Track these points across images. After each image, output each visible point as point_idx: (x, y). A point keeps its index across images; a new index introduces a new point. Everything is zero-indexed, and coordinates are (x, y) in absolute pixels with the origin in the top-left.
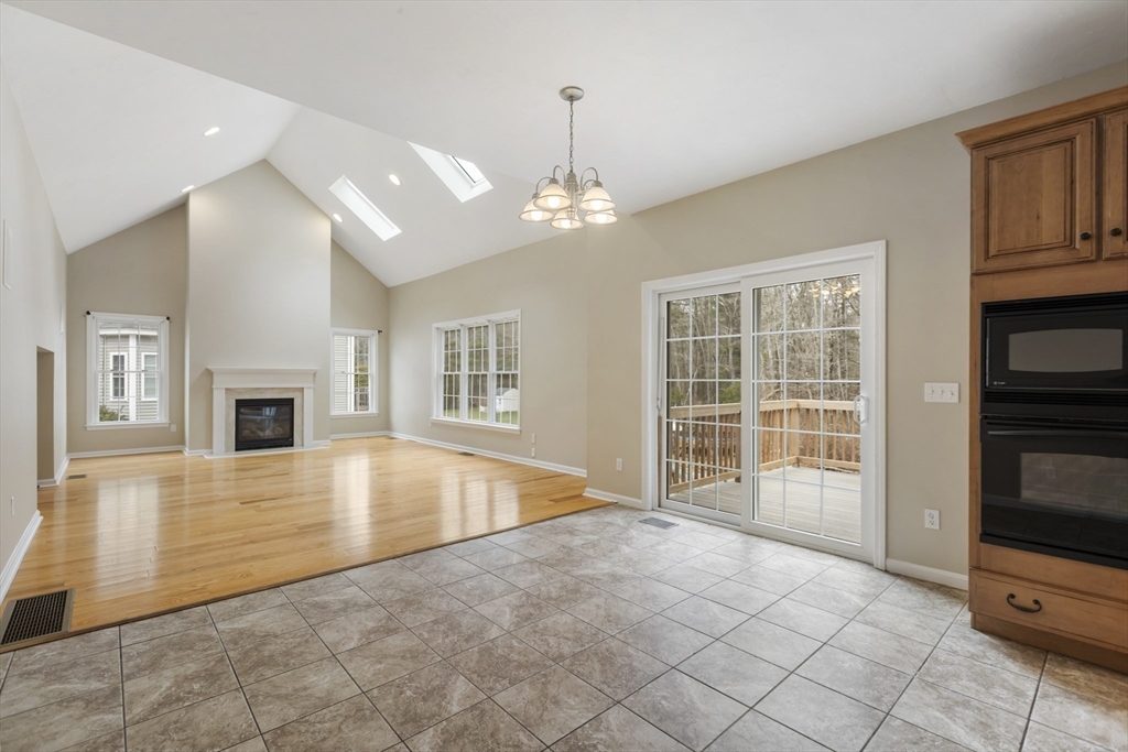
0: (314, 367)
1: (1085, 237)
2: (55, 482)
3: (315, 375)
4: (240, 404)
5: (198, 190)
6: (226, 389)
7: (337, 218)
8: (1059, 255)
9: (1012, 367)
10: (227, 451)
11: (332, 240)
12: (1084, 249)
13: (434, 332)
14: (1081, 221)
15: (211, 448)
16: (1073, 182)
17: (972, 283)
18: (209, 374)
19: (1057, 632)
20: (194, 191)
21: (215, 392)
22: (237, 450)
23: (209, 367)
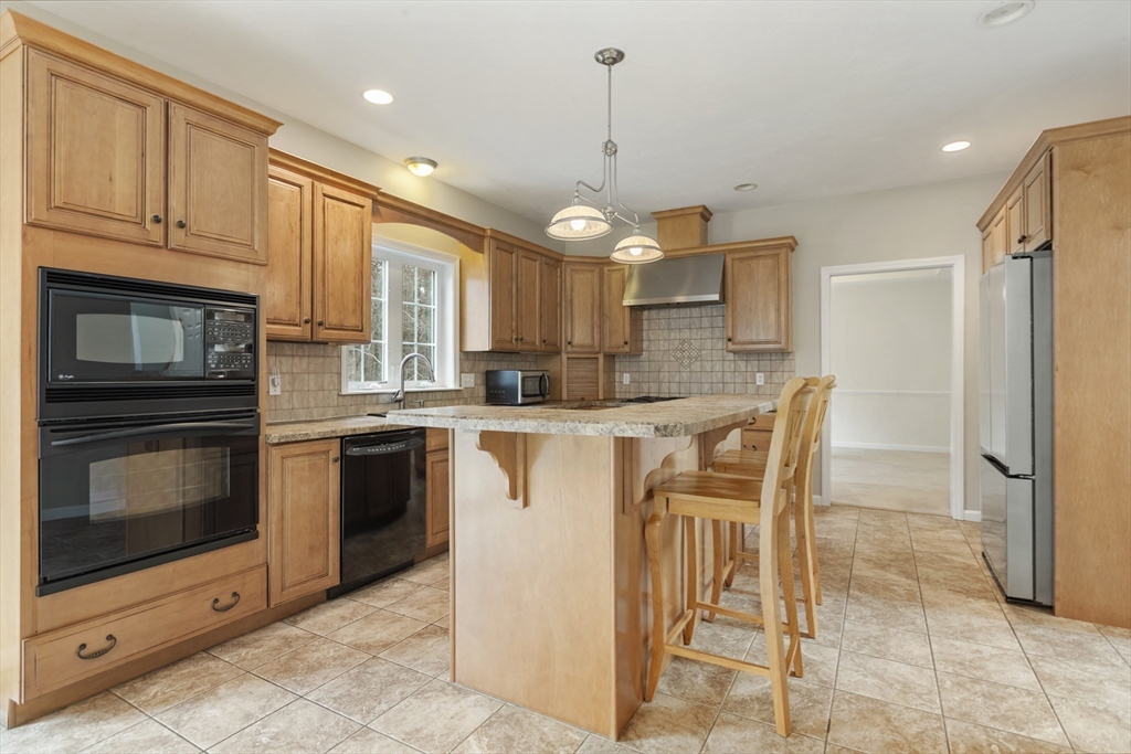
1: (157, 220)
8: (131, 232)
9: (80, 356)
12: (156, 233)
14: (151, 201)
16: (143, 155)
17: (24, 236)
19: (130, 659)
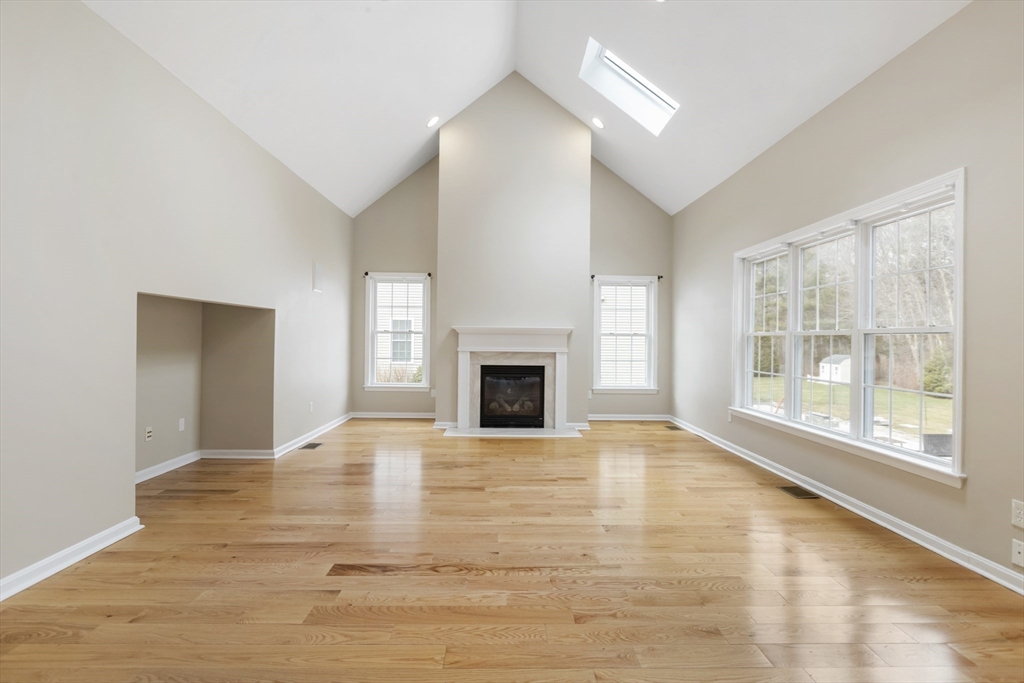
0: (569, 326)
2: (273, 454)
3: (569, 336)
4: (487, 371)
5: (449, 124)
6: (471, 352)
7: (597, 123)
10: (471, 426)
11: (592, 156)
13: (737, 266)
15: (457, 421)
18: (455, 334)
20: (445, 125)
21: (460, 355)
22: (482, 426)
23: (453, 327)
